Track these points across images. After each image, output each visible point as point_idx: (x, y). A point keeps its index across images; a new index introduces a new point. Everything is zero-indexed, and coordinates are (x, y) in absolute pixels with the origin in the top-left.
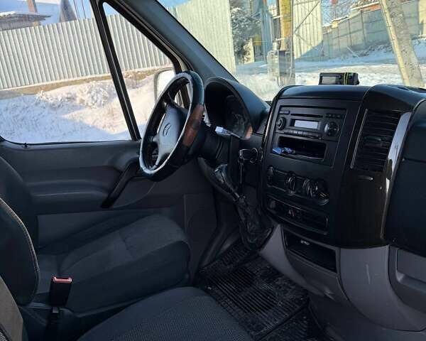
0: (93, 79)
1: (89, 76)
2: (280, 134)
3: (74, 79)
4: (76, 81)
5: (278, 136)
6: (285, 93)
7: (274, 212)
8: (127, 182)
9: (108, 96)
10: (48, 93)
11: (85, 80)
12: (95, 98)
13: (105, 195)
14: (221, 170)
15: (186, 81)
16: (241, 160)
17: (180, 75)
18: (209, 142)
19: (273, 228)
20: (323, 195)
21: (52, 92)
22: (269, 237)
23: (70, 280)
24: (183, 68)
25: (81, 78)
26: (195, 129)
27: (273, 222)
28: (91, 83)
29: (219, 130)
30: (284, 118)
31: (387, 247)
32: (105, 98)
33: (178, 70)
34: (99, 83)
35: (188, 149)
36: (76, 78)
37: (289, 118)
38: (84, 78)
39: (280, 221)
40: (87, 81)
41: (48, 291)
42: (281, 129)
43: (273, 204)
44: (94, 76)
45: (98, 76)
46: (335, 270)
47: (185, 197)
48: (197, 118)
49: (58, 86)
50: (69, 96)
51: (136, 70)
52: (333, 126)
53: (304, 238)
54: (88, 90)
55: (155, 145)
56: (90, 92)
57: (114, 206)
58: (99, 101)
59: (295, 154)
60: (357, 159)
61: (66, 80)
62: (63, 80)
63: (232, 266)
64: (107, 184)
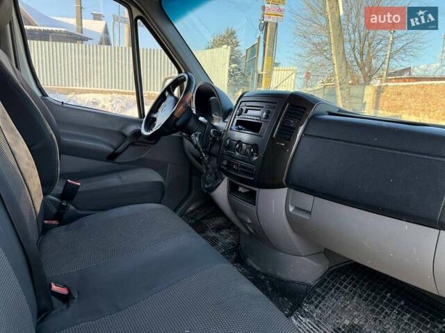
0: (116, 92)
1: (113, 89)
2: (238, 118)
3: (101, 89)
4: (102, 91)
5: (236, 120)
6: (245, 95)
7: (225, 168)
8: (128, 147)
9: (125, 106)
10: (78, 96)
11: (110, 91)
12: (114, 106)
13: (111, 150)
14: (196, 135)
15: (184, 80)
16: (211, 136)
17: (181, 75)
18: (192, 123)
19: (222, 179)
20: (255, 154)
21: (82, 95)
22: (220, 184)
23: (79, 184)
24: (183, 71)
25: (106, 89)
26: (184, 107)
27: (224, 176)
28: (113, 95)
29: (201, 119)
30: (242, 109)
31: (286, 189)
32: (122, 107)
33: (180, 72)
34: (120, 96)
35: (178, 119)
36: (103, 89)
37: (244, 108)
38: (109, 90)
39: (228, 174)
40: (111, 93)
41: (61, 193)
42: (239, 115)
43: (225, 163)
44: (117, 90)
45: (120, 90)
46: (255, 205)
47: (169, 165)
48: (187, 100)
49: (88, 92)
50: (94, 101)
51: (151, 93)
52: (268, 112)
53: (241, 184)
54: (110, 99)
55: (155, 119)
56: (111, 101)
57: (117, 160)
58: (116, 109)
59: (245, 130)
60: (278, 132)
61: (95, 89)
62: (92, 88)
63: (193, 221)
64: (115, 144)
